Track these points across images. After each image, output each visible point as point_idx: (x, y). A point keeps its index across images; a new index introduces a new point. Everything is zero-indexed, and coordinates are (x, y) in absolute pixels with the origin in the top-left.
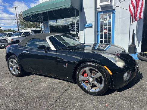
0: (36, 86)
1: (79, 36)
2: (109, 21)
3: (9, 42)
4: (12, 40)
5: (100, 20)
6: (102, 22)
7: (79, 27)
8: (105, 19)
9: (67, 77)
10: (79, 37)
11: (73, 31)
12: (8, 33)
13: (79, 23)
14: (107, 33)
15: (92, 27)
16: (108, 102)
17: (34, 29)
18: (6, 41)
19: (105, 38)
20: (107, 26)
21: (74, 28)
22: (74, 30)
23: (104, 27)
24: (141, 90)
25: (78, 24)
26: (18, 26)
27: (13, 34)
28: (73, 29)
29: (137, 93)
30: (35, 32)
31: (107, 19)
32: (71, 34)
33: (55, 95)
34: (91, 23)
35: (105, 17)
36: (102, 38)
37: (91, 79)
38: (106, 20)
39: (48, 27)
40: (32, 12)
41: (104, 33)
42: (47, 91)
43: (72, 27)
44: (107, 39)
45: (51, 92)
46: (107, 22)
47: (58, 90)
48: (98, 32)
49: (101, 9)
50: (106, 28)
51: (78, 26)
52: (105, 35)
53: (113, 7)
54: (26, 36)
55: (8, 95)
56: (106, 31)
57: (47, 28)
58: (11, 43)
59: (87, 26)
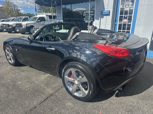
1: (93, 25)
3: (23, 27)
4: (27, 25)
5: (120, 6)
6: (122, 9)
7: (94, 15)
12: (24, 17)
13: (95, 9)
15: (109, 15)
17: (50, 14)
18: (20, 25)
20: (128, 15)
22: (88, 18)
23: (124, 15)
24: (148, 100)
25: (94, 10)
27: (29, 18)
28: (87, 16)
29: (143, 103)
30: (50, 17)
32: (85, 22)
34: (109, 10)
35: (127, 4)
36: (120, 28)
38: (127, 6)
39: (61, 13)
41: (123, 23)
42: (42, 85)
43: (87, 14)
44: (126, 31)
46: (128, 9)
47: (54, 86)
48: (116, 21)
50: (126, 16)
51: (94, 13)
52: (125, 25)
54: (40, 21)
56: (125, 21)
58: (25, 28)
59: (104, 14)
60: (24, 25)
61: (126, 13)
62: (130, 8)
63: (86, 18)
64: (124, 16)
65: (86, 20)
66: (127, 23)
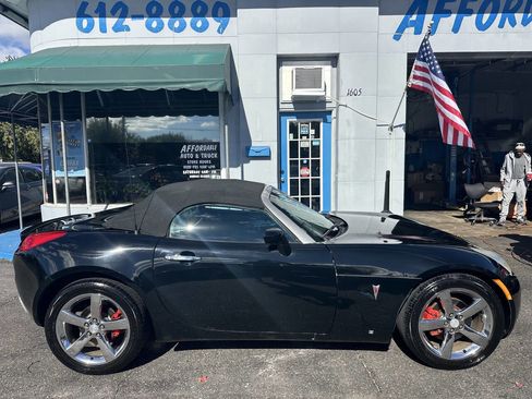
2: (314, 144)
5: (289, 137)
6: (294, 144)
7: (219, 155)
8: (302, 136)
11: (196, 167)
14: (310, 178)
19: (305, 192)
20: (310, 159)
21: (200, 155)
22: (199, 164)
23: (299, 159)
25: (218, 144)
31: (308, 136)
32: (188, 175)
34: (267, 144)
35: (304, 132)
38: (304, 138)
41: (299, 178)
43: (194, 153)
44: (310, 196)
46: (308, 145)
48: (282, 172)
49: (292, 106)
50: (305, 162)
51: (218, 151)
52: (305, 182)
53: (328, 105)
56: (305, 172)
59: (250, 154)
61: (305, 153)
62: (312, 141)
63: (192, 165)
64: (302, 161)
65: (192, 172)
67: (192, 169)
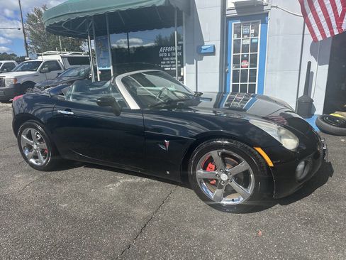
0: (92, 193)
1: (182, 75)
2: (254, 41)
3: (8, 85)
4: (16, 79)
5: (233, 37)
6: (238, 42)
7: (182, 54)
8: (243, 35)
9: (168, 173)
10: (183, 77)
11: (169, 62)
12: (3, 62)
13: (184, 43)
15: (213, 53)
16: (262, 227)
17: (68, 54)
19: (244, 80)
20: (249, 53)
21: (171, 54)
22: (170, 60)
23: (241, 54)
25: (182, 45)
26: (26, 44)
27: (17, 65)
28: (167, 57)
30: (72, 61)
31: (248, 35)
32: (164, 68)
33: (141, 212)
34: (212, 43)
35: (246, 32)
36: (235, 80)
37: (224, 177)
38: (246, 37)
39: (108, 51)
40: (70, 12)
41: (240, 69)
42: (120, 204)
43: (167, 52)
44: (248, 83)
45: (129, 206)
46: (248, 42)
47: (145, 201)
48: (227, 64)
49: (235, 11)
50: (245, 56)
51: (182, 51)
52: (244, 72)
53: (265, 8)
54: (50, 70)
55: (28, 216)
56: (245, 65)
57: (104, 51)
58: (12, 87)
59: (203, 51)
60: (8, 82)
61: (245, 49)
62: (251, 39)
63: (166, 61)
64: (243, 55)
65: (166, 66)
66: (249, 68)
67: (166, 64)
